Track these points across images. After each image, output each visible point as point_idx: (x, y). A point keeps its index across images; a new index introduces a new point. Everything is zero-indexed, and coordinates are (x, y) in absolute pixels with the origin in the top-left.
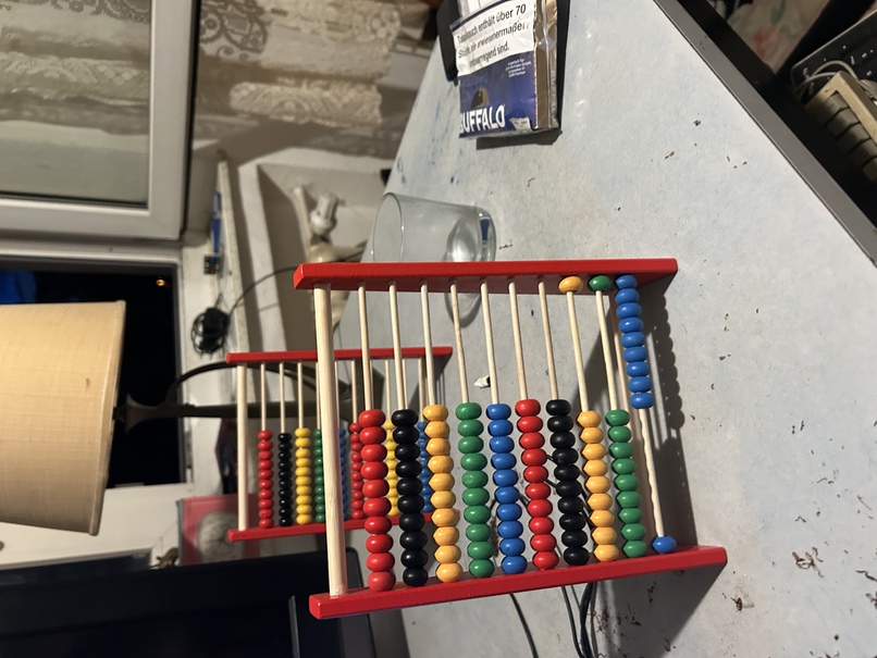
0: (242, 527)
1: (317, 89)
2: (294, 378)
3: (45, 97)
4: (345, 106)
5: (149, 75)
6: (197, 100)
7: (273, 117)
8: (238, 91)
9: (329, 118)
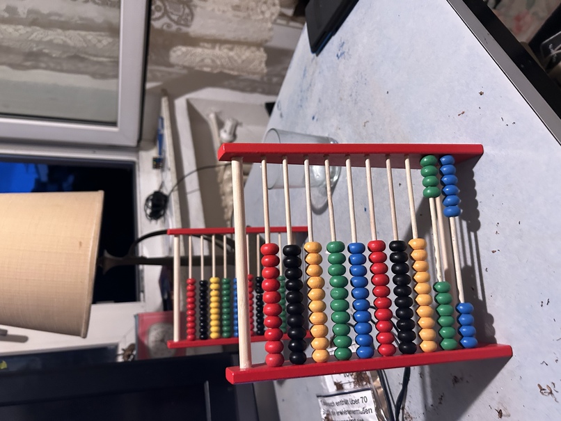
0: (176, 339)
1: (226, 51)
2: (210, 241)
3: (54, 55)
4: (243, 61)
5: (119, 42)
6: (149, 57)
7: (197, 68)
8: (174, 52)
9: (233, 69)
